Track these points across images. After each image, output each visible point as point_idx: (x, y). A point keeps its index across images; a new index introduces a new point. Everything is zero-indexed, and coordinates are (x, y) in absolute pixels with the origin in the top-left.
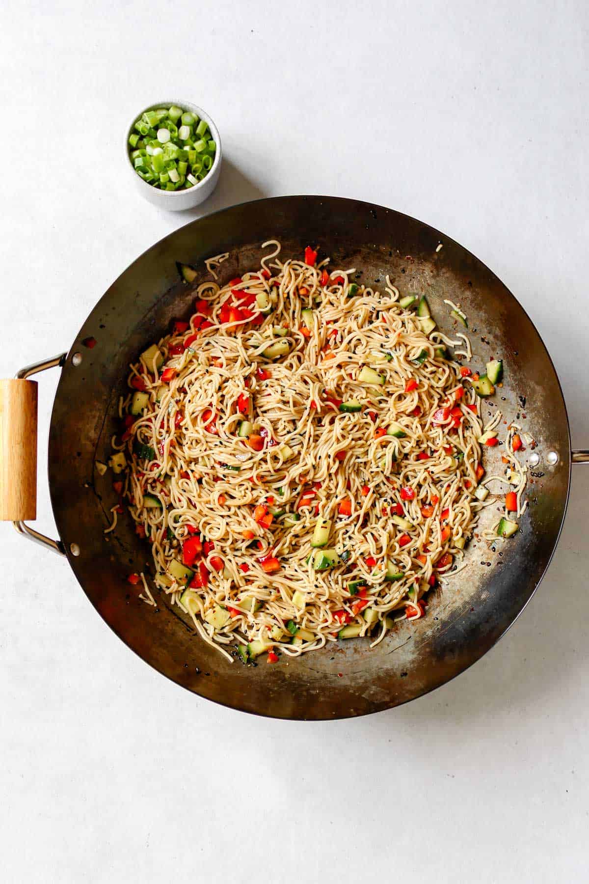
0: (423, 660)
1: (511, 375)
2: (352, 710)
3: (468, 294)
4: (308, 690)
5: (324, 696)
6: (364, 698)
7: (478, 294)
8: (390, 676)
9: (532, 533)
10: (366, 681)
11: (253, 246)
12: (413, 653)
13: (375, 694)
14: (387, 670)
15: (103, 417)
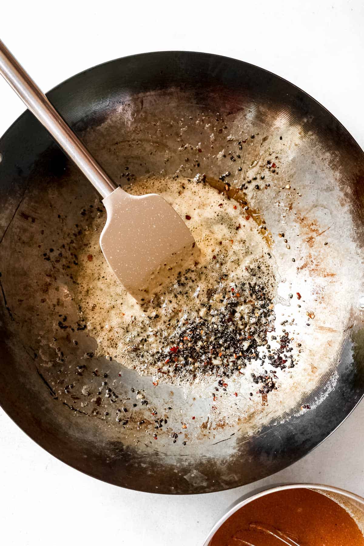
0: (242, 455)
1: (355, 228)
2: (173, 488)
3: (328, 154)
4: (139, 463)
5: (152, 470)
6: (185, 479)
7: (337, 156)
8: (212, 465)
9: (353, 364)
10: (190, 465)
11: (156, 93)
12: (234, 448)
13: (196, 477)
14: (210, 458)
15: (14, 211)
